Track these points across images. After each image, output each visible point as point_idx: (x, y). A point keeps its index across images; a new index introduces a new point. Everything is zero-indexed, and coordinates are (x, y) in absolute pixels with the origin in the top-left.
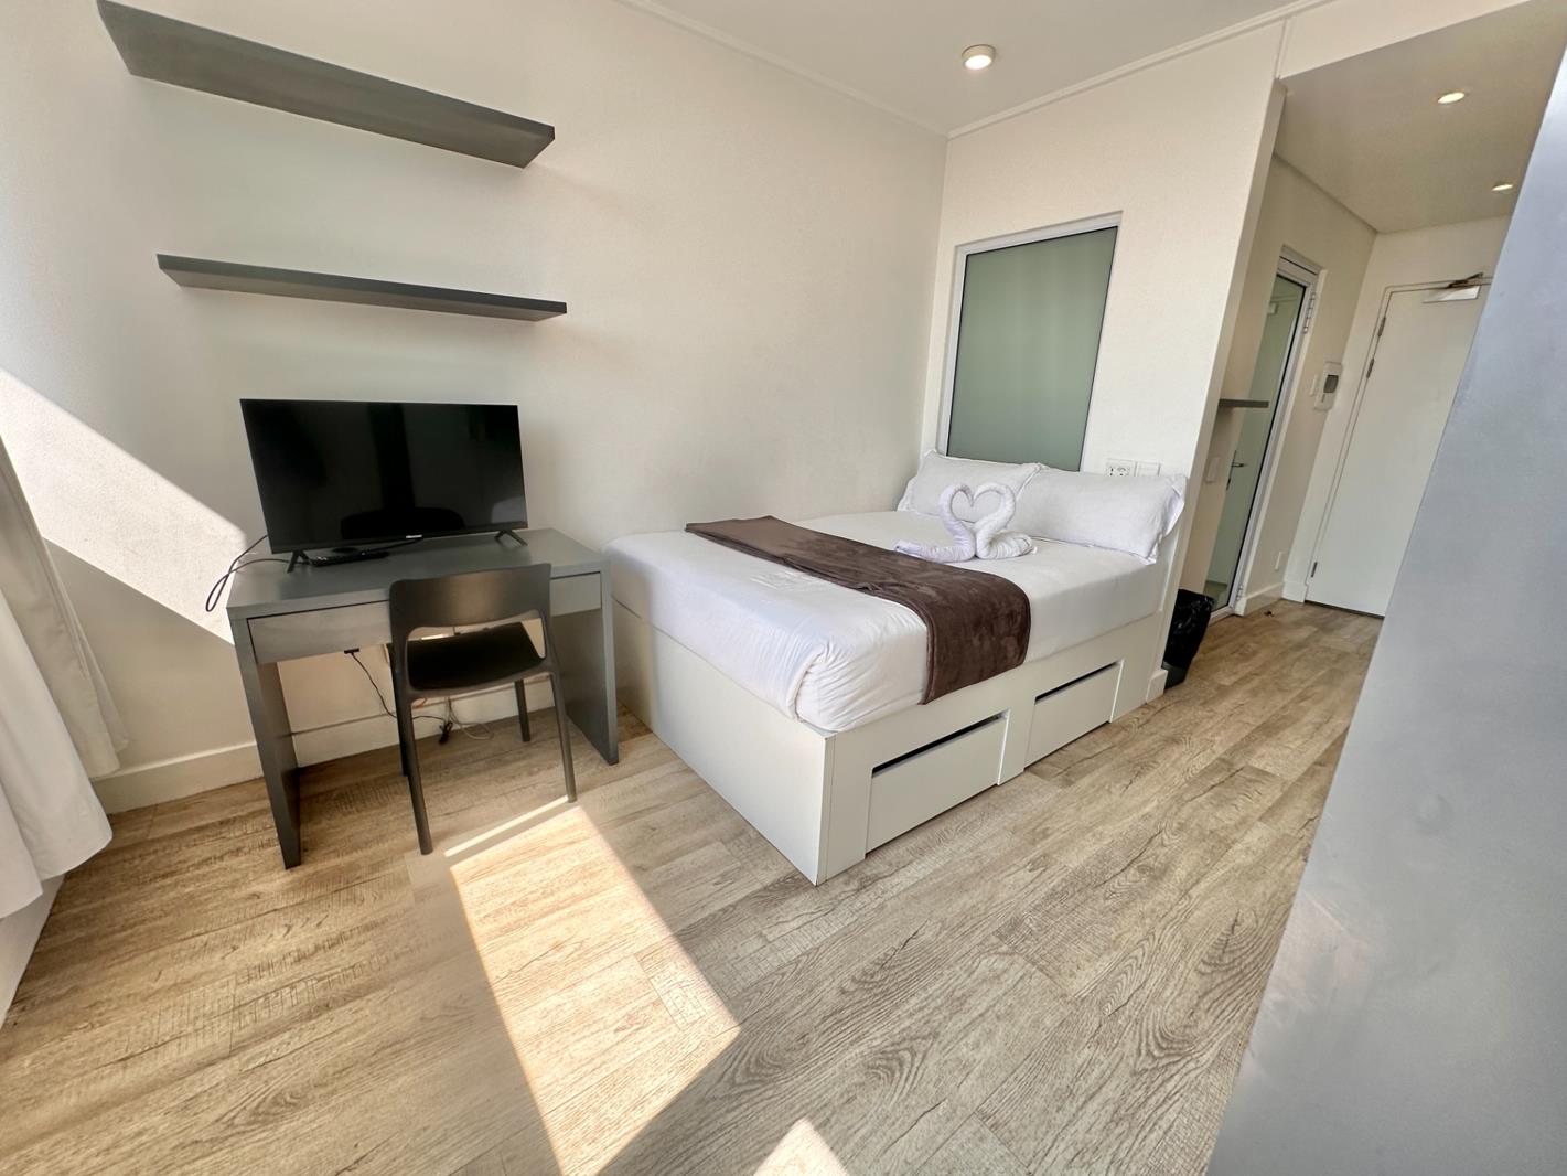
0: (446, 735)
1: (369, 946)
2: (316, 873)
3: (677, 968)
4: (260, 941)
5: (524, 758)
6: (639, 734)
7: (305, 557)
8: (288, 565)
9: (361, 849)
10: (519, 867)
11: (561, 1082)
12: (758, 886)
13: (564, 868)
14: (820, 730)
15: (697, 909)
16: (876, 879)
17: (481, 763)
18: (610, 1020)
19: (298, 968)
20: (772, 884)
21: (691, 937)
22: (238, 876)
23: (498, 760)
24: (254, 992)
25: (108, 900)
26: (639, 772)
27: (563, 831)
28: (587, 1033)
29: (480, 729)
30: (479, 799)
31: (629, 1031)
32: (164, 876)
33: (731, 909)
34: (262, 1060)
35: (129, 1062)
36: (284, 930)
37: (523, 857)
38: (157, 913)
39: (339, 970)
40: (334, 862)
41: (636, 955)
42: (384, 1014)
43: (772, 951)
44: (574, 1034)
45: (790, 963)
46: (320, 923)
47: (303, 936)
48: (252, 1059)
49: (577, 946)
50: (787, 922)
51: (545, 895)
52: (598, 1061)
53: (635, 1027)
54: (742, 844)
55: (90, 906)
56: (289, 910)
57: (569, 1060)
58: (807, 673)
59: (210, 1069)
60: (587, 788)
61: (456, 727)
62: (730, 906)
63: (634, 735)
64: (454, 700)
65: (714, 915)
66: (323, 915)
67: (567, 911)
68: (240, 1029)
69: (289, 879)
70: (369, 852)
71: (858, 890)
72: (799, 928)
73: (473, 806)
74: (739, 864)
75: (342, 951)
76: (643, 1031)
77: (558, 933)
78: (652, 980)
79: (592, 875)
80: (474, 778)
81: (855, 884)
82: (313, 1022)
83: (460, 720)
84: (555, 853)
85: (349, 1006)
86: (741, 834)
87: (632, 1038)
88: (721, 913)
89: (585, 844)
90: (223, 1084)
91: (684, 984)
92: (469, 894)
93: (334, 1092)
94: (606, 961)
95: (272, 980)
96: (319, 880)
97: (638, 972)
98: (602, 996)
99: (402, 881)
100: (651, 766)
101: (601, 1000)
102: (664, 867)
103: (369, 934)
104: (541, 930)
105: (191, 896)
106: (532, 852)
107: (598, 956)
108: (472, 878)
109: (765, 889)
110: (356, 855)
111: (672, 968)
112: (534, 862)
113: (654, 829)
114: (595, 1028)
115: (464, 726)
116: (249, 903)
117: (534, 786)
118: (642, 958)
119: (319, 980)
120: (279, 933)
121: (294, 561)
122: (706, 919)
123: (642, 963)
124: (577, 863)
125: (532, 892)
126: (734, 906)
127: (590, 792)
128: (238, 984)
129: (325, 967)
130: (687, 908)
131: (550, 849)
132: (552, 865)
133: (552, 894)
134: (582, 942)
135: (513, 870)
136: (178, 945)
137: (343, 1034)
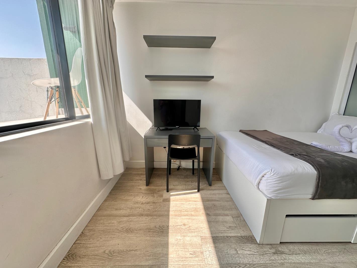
0: (179, 169)
1: (152, 207)
2: (150, 188)
3: (210, 246)
4: (138, 197)
5: (191, 178)
6: (218, 180)
7: (159, 128)
8: (156, 130)
9: (158, 186)
10: (183, 202)
11: (175, 259)
12: (239, 235)
13: (191, 207)
14: (266, 196)
15: (220, 232)
16: (282, 253)
17: (183, 177)
18: (190, 250)
19: (141, 205)
20: (244, 236)
21: (216, 240)
22: (140, 184)
23: (186, 177)
24: (134, 207)
25: (124, 182)
26: (216, 190)
27: (194, 198)
28: (183, 250)
29: (185, 169)
30: (180, 184)
31: (193, 256)
32: (132, 180)
33: (229, 237)
34: (131, 220)
35: (117, 210)
36: (142, 197)
37: (184, 200)
38: (128, 186)
39: (147, 209)
40: (153, 187)
41: (201, 237)
42: (150, 222)
43: (238, 257)
44: (181, 248)
45: (243, 264)
46: (147, 198)
47: (144, 200)
48: (130, 219)
49: (188, 227)
50: (246, 251)
51: (186, 211)
52: (184, 259)
53: (195, 256)
54: (238, 220)
55: (122, 182)
56: (144, 194)
57: (178, 255)
58: (263, 176)
59: (124, 217)
60: (202, 190)
61: (181, 167)
62: (229, 236)
63: (217, 180)
64: (181, 162)
65: (224, 237)
66: (148, 197)
67: (189, 217)
68: (130, 212)
69: (146, 188)
70: (159, 188)
71: (274, 253)
72: (249, 254)
73: (179, 185)
74: (235, 225)
75: (148, 205)
76: (196, 258)
77: (185, 221)
78: (202, 246)
79: (197, 211)
80: (181, 179)
81: (273, 251)
82: (140, 217)
83: (182, 166)
84: (191, 202)
85: (146, 217)
86: (238, 217)
87: (193, 258)
88: (226, 237)
89: (198, 203)
90: (125, 221)
91: (210, 252)
92: (172, 204)
93: (137, 233)
94: (193, 234)
95: (137, 206)
96: (150, 190)
97: (200, 241)
98: (190, 243)
99: (162, 196)
100: (219, 190)
101: (189, 244)
102: (215, 217)
103: (153, 204)
104: (182, 219)
105: (133, 185)
106: (186, 200)
107: (192, 232)
108: (173, 201)
109: (242, 237)
110: (157, 187)
111: (209, 245)
112: (186, 203)
113: (215, 206)
114: (186, 250)
115: (182, 168)
116: (139, 190)
117: (191, 185)
118: (203, 238)
119: (143, 209)
120: (141, 197)
121: (157, 129)
122: (221, 237)
123: (201, 240)
124: (195, 207)
125: (183, 209)
126: (231, 237)
127: (203, 191)
128: (133, 204)
129: (145, 207)
130: (217, 231)
131: (190, 201)
132: (189, 205)
133: (187, 211)
134: (190, 226)
135: (181, 203)
136: (129, 193)
137: (143, 222)
